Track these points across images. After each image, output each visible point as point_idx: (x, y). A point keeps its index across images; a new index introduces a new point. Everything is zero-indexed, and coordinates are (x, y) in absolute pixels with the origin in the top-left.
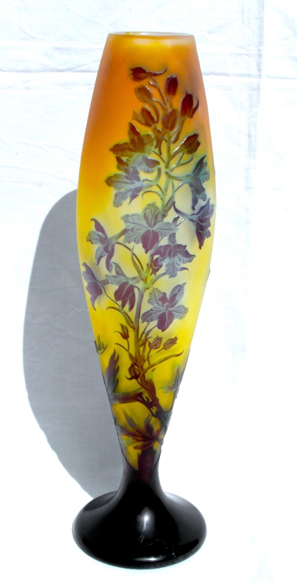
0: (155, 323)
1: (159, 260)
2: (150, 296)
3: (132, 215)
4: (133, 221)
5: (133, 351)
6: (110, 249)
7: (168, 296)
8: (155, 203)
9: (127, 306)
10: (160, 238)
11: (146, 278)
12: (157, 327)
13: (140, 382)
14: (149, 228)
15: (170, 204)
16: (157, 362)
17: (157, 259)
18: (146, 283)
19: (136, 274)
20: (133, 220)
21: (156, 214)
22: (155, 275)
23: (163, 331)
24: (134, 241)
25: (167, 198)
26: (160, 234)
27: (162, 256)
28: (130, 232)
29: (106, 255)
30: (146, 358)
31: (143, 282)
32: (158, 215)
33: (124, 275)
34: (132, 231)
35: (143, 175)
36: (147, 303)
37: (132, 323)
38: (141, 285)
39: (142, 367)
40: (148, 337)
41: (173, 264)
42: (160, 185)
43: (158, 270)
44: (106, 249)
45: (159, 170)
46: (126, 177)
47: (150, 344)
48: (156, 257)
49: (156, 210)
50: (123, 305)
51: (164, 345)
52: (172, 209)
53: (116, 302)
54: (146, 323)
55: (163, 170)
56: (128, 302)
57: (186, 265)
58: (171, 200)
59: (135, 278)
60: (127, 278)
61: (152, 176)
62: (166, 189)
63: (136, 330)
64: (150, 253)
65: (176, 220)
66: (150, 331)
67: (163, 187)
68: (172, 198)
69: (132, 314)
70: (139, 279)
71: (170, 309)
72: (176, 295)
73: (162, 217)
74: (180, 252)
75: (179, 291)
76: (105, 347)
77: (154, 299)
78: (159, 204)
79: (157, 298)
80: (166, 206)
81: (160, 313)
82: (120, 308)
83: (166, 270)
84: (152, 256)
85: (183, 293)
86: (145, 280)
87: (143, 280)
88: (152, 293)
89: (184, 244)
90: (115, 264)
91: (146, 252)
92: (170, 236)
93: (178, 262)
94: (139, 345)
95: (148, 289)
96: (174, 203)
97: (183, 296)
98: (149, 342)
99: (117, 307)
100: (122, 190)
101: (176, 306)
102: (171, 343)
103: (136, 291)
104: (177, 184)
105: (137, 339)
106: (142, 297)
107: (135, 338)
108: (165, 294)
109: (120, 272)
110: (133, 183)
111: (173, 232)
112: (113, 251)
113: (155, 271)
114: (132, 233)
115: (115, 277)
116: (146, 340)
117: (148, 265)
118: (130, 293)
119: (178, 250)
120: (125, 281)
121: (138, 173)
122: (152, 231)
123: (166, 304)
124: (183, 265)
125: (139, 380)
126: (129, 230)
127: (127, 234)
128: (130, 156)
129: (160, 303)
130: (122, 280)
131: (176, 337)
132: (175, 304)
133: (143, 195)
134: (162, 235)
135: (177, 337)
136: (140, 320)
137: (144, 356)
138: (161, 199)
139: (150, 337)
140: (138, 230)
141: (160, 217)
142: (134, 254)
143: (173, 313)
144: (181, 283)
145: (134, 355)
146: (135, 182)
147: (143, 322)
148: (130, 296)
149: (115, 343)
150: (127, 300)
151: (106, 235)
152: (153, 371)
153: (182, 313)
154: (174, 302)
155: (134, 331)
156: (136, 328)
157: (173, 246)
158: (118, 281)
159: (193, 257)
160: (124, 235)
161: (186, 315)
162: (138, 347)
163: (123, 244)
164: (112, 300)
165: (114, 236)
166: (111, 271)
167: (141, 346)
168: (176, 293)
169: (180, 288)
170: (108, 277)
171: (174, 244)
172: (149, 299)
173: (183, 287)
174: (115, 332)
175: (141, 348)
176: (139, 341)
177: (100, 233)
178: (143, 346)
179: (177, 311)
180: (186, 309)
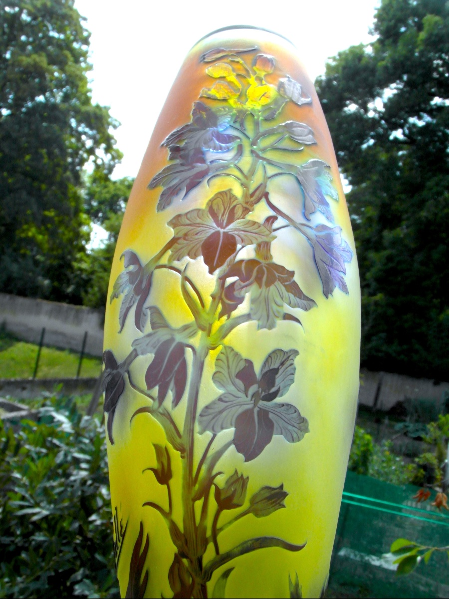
0: (228, 433)
1: (236, 287)
2: (216, 365)
3: (187, 214)
4: (188, 222)
5: (178, 516)
6: (145, 284)
7: (257, 368)
8: (230, 190)
9: (170, 395)
10: (239, 246)
11: (211, 325)
12: (233, 447)
14: (219, 229)
15: (258, 194)
16: (236, 551)
17: (233, 284)
18: (209, 334)
19: (191, 318)
20: (188, 219)
21: (231, 207)
22: (229, 317)
23: (247, 459)
24: (189, 255)
25: (253, 185)
26: (238, 238)
27: (243, 279)
28: (181, 241)
29: (138, 298)
30: (209, 533)
31: (205, 333)
32: (236, 208)
33: (166, 326)
34: (185, 239)
35: (211, 155)
36: (211, 382)
37: (180, 436)
38: (198, 340)
39: (200, 561)
40: (214, 472)
41: (267, 301)
42: (239, 165)
43: (235, 308)
44: (137, 290)
45: (240, 149)
46: (182, 165)
47: (218, 491)
48: (230, 280)
49: (232, 200)
50: (162, 396)
51: (253, 501)
52: (263, 202)
53: (148, 392)
54: (209, 434)
55: (247, 148)
56: (172, 385)
57: (297, 312)
58: (260, 189)
59: (186, 327)
60: (173, 330)
61: (228, 155)
62: (252, 172)
63: (187, 452)
64: (217, 272)
65: (270, 220)
66: (219, 454)
67: (246, 170)
68: (262, 186)
69: (180, 414)
70: (195, 327)
71: (263, 403)
72: (276, 371)
73: (243, 211)
74: (282, 281)
75: (282, 364)
76: (123, 531)
77: (225, 372)
78: (238, 191)
79: (234, 372)
80: (252, 195)
81: (240, 410)
82: (156, 404)
83: (251, 309)
84: (222, 279)
85: (293, 374)
86: (207, 330)
87: (203, 329)
88: (223, 357)
89: (289, 268)
90: (150, 308)
91: (212, 272)
92: (259, 245)
93: (278, 300)
94: (193, 494)
95: (213, 349)
96: (266, 195)
97: (293, 379)
98: (217, 488)
99: (150, 403)
100: (174, 183)
101: (278, 400)
102: (269, 498)
103: (189, 354)
104: (271, 171)
105: (190, 480)
106: (200, 367)
107: (184, 478)
108: (249, 363)
109: (160, 322)
110: (193, 167)
111: (265, 239)
112: (149, 284)
113: (227, 310)
114: (185, 242)
115: (149, 335)
116: (210, 480)
117: (213, 297)
118: (176, 364)
119: (277, 274)
120: (167, 337)
121: (203, 153)
122: (224, 233)
123: (253, 389)
124: (288, 309)
126: (179, 238)
127: (176, 245)
128: (192, 137)
129: (240, 383)
130: (163, 335)
131: (282, 487)
132: (276, 394)
133: (209, 181)
134: (242, 241)
135: (285, 489)
136: (197, 428)
137: (205, 529)
138: (242, 184)
139: (219, 473)
140: (196, 234)
141: (239, 211)
142: (186, 279)
143: (271, 416)
145: (180, 525)
146: (197, 164)
147: (201, 433)
148: (176, 368)
149: (143, 503)
150: (170, 381)
151: (140, 265)
152: (226, 574)
153: (294, 426)
154: (273, 390)
155: (182, 457)
156: (187, 448)
157: (266, 265)
158: (155, 342)
159: (310, 302)
160: (172, 249)
161: (303, 436)
162: (191, 503)
163: (168, 266)
164: (142, 392)
165: (152, 259)
166: (143, 327)
167: (199, 499)
168: (276, 366)
169: (284, 359)
170: (137, 345)
171: (267, 262)
172: (215, 373)
173: (291, 358)
174: (143, 471)
175: (199, 504)
176: (195, 485)
177: (131, 268)
178: (203, 499)
179: (280, 415)
180: (303, 421)
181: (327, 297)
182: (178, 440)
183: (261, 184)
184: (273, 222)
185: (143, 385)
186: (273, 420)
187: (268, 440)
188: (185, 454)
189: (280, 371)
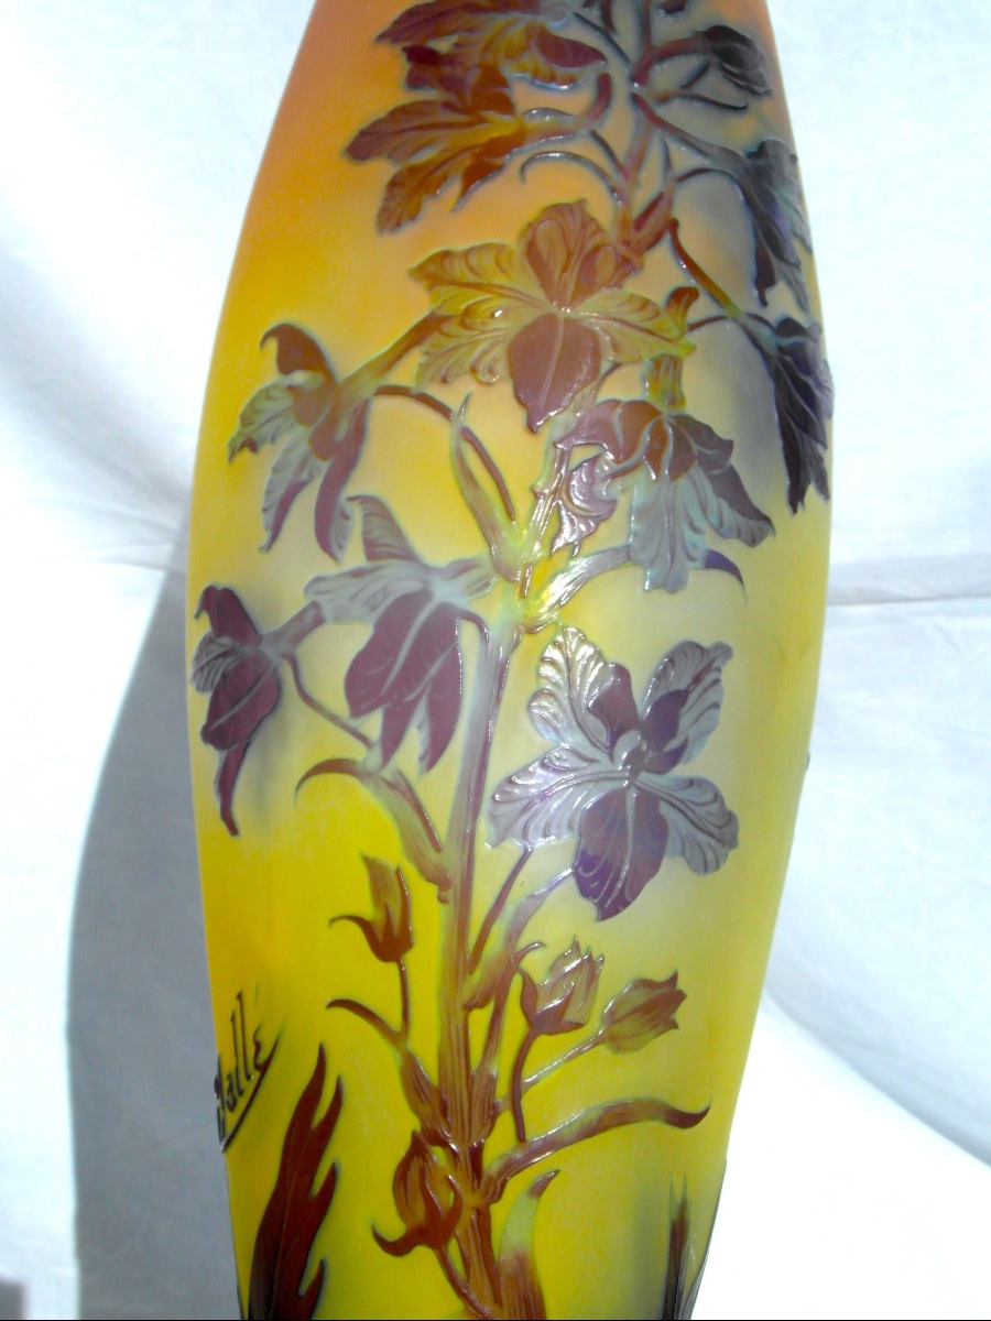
1: (598, 471)
3: (467, 254)
4: (470, 278)
5: (426, 1044)
6: (343, 429)
7: (640, 690)
8: (582, 202)
9: (415, 740)
10: (607, 362)
11: (528, 567)
13: (458, 1266)
14: (553, 308)
15: (653, 222)
16: (566, 1134)
18: (522, 592)
19: (471, 546)
20: (472, 270)
21: (590, 245)
23: (607, 911)
24: (473, 370)
25: (641, 199)
27: (615, 454)
28: (451, 327)
29: (324, 466)
30: (502, 1090)
31: (513, 587)
32: (600, 258)
33: (408, 555)
34: (464, 325)
35: (526, 96)
36: (524, 718)
37: (437, 847)
38: (494, 605)
39: (476, 1155)
40: (523, 941)
41: (669, 515)
42: (604, 133)
44: (322, 444)
45: (604, 87)
46: (448, 106)
47: (530, 991)
49: (588, 232)
50: (392, 740)
51: (612, 1018)
52: (663, 251)
53: (356, 723)
54: (512, 848)
55: (622, 88)
56: (420, 713)
57: (733, 550)
58: (662, 205)
59: (464, 567)
60: (427, 568)
61: (572, 99)
62: (638, 160)
63: (455, 888)
64: (551, 429)
65: (681, 297)
66: (535, 901)
67: (620, 147)
68: (662, 201)
69: (440, 790)
70: (487, 568)
71: (646, 778)
72: (681, 697)
73: (618, 267)
74: (708, 465)
75: (697, 680)
76: (263, 1056)
77: (563, 695)
78: (603, 210)
79: (585, 695)
80: (640, 222)
81: (598, 793)
82: (375, 759)
83: (633, 535)
84: (563, 447)
85: (716, 706)
86: (520, 580)
87: (508, 576)
88: (557, 655)
89: (720, 431)
90: (364, 500)
91: (531, 428)
92: (657, 363)
93: (696, 513)
94: (467, 993)
95: (534, 630)
96: (673, 226)
97: (715, 719)
98: (528, 981)
99: (355, 752)
100: (427, 156)
101: (682, 771)
102: (644, 1009)
103: (467, 635)
104: (684, 159)
105: (462, 958)
106: (498, 675)
107: (445, 952)
108: (622, 672)
109: (387, 543)
110: (482, 121)
111: (671, 349)
112: (359, 433)
114: (465, 332)
115: (358, 573)
116: (512, 962)
117: (535, 493)
118: (432, 659)
119: (695, 447)
120: (409, 586)
121: (504, 83)
122: (569, 322)
123: (629, 742)
124: (717, 542)
125: (453, 1249)
126: (446, 319)
127: (436, 338)
128: (471, 30)
129: (595, 723)
130: (398, 580)
131: (673, 979)
132: (676, 757)
133: (523, 168)
134: (615, 351)
135: (681, 985)
136: (484, 827)
137: (492, 1081)
138: (613, 190)
140: (495, 315)
141: (605, 265)
142: (468, 436)
143: (665, 809)
144: (706, 641)
145: (430, 1068)
146: (491, 115)
147: (495, 842)
148: (433, 672)
149: (329, 1000)
150: (415, 702)
151: (329, 375)
152: (538, 1189)
153: (711, 835)
154: (673, 744)
155: (442, 900)
156: (456, 877)
157: (672, 421)
158: (374, 596)
159: (763, 524)
160: (424, 347)
161: (726, 856)
162: (460, 1014)
163: (415, 392)
164: (333, 718)
165: (368, 366)
166: (341, 547)
167: (482, 1005)
168: (682, 685)
169: (701, 667)
170: (319, 593)
171: (675, 412)
172: (536, 695)
173: (715, 665)
174: (333, 921)
175: (480, 1019)
176: (471, 972)
177: (300, 377)
178: (490, 1007)
179: (682, 807)
180: (730, 819)
181: (795, 511)
182: (432, 856)
183: (660, 197)
184: (688, 305)
185: (339, 704)
186: (668, 821)
187: (654, 868)
188: (450, 893)
189: (692, 698)
